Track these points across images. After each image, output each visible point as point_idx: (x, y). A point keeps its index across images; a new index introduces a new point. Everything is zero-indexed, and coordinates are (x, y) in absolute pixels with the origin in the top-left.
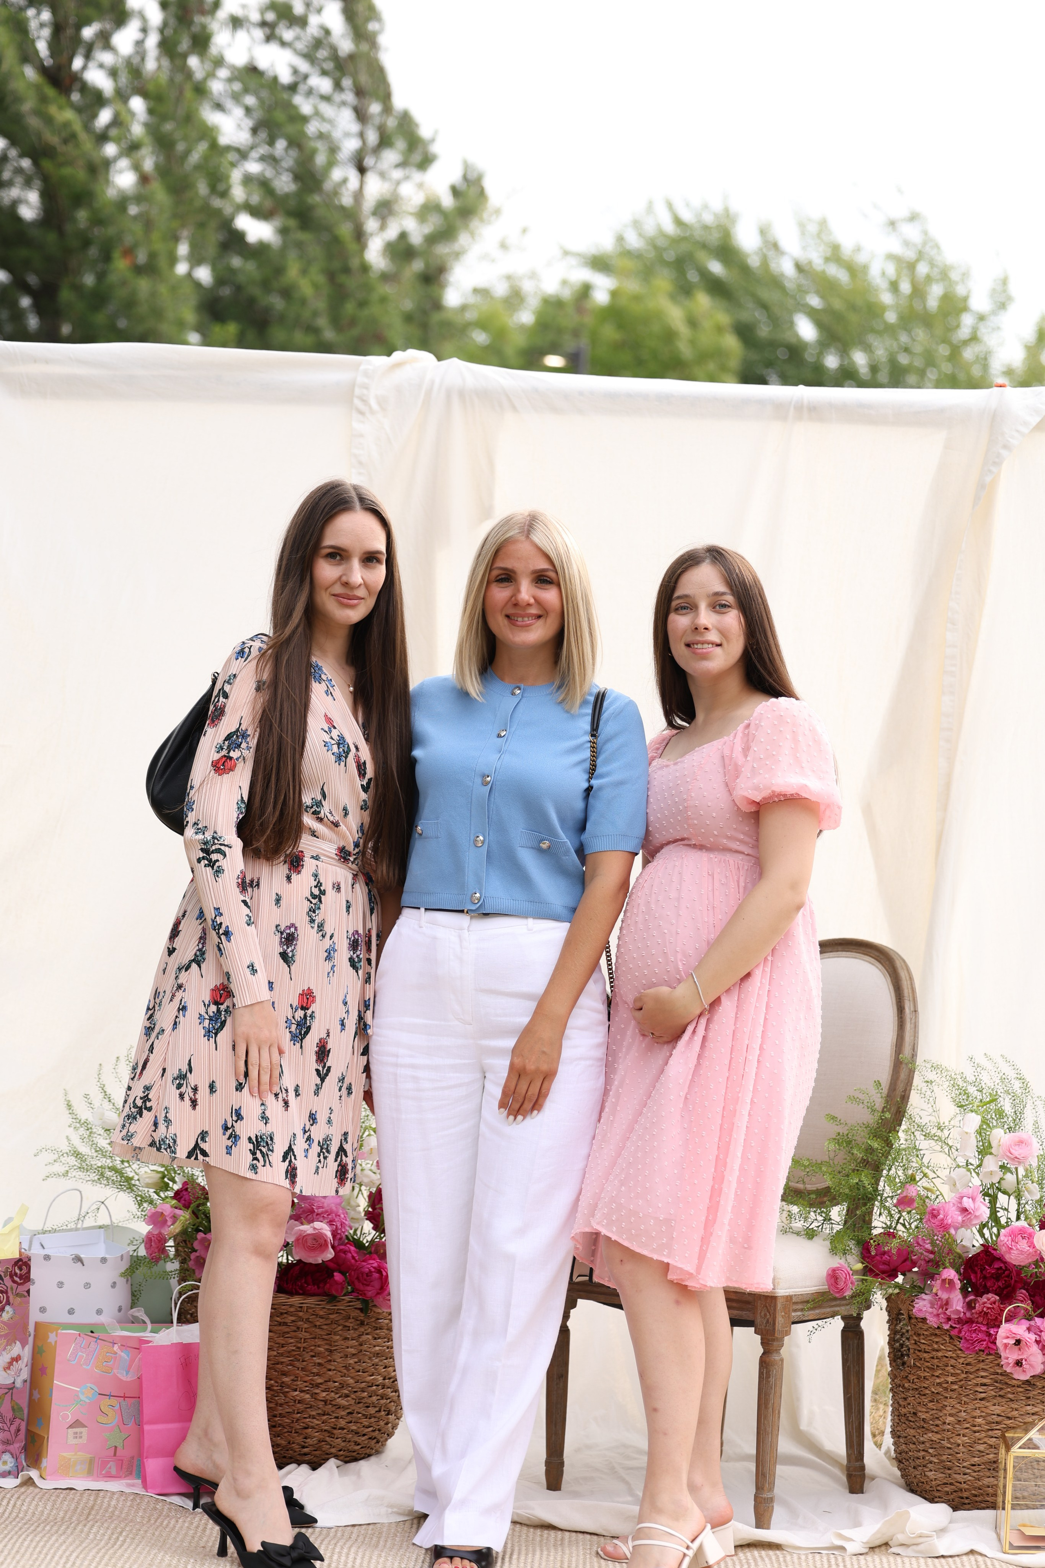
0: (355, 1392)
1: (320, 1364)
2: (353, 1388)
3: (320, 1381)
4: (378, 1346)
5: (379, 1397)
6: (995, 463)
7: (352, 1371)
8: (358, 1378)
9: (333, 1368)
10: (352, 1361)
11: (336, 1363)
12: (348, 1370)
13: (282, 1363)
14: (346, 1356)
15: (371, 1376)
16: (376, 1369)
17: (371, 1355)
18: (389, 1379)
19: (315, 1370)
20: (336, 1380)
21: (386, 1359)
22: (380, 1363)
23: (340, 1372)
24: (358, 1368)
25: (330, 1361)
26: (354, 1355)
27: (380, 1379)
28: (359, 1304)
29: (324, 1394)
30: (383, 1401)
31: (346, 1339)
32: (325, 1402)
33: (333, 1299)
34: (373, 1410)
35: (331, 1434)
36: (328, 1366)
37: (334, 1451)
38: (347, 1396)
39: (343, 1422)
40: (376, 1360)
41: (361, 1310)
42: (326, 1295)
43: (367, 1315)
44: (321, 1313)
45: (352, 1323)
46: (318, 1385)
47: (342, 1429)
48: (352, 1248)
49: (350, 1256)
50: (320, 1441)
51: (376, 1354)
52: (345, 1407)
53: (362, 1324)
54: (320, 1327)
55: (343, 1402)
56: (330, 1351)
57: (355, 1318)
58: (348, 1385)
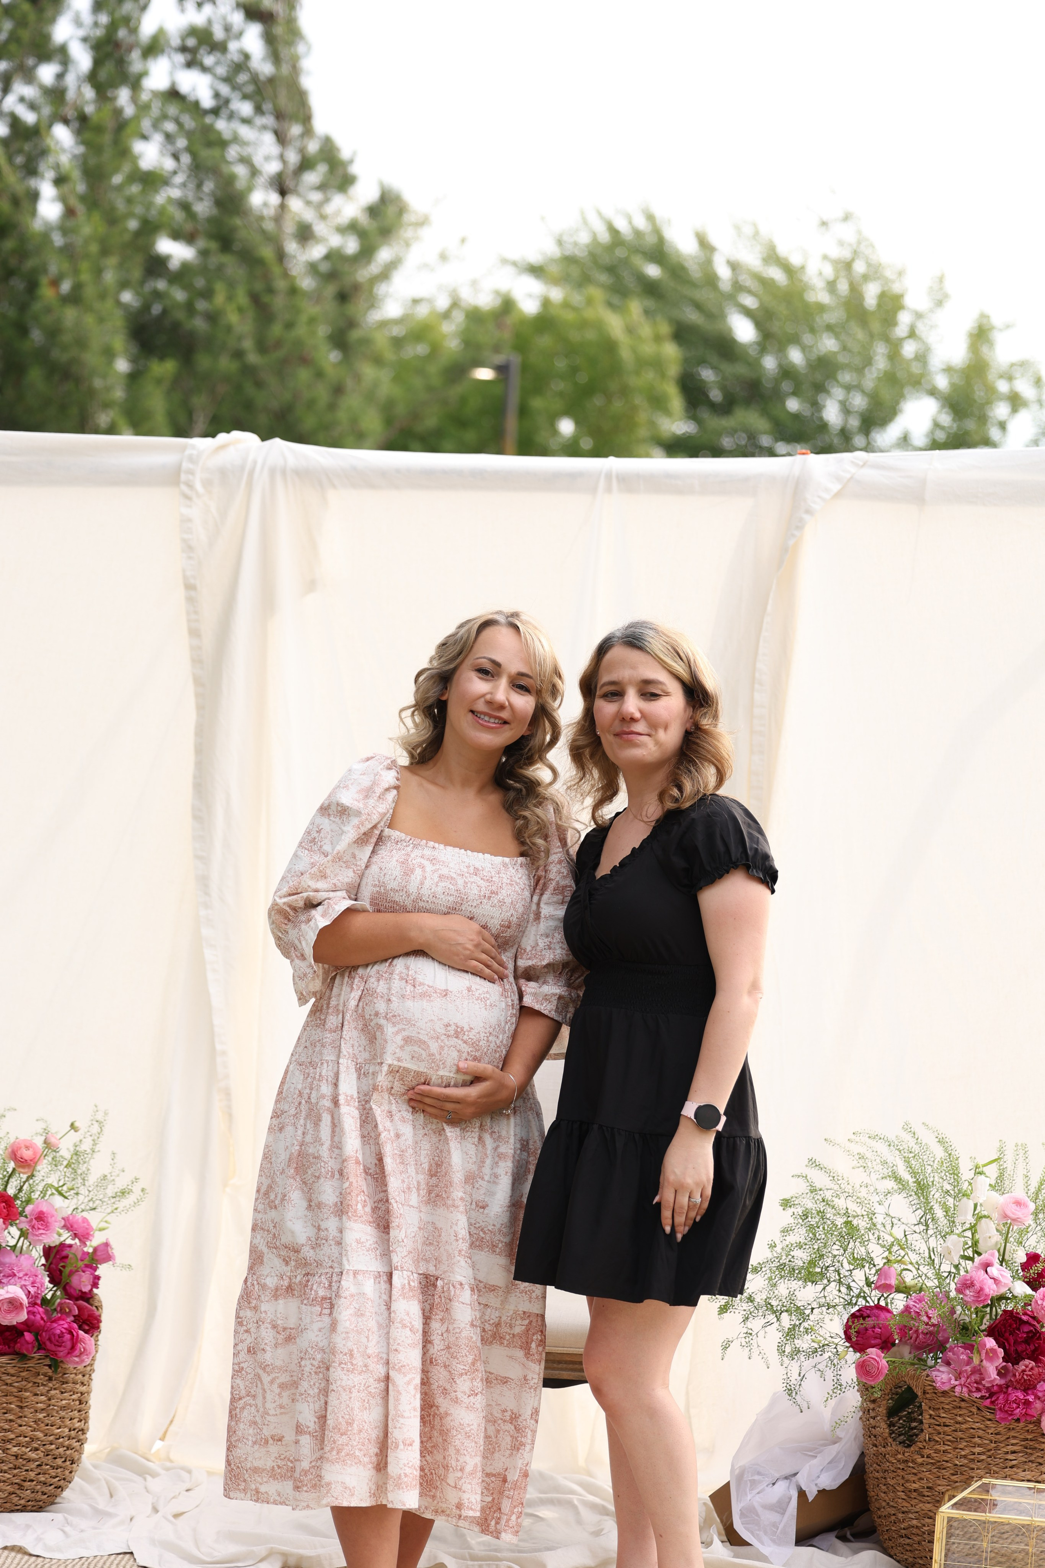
0: (44, 1445)
1: (11, 1421)
2: (42, 1441)
3: (12, 1436)
4: (65, 1400)
5: (65, 1448)
6: (798, 528)
7: (43, 1425)
8: (47, 1431)
9: (24, 1423)
10: (41, 1416)
11: (26, 1419)
12: (38, 1425)
14: (36, 1411)
15: (58, 1429)
16: (62, 1422)
17: (59, 1409)
18: (74, 1430)
19: (7, 1427)
20: (26, 1435)
21: (72, 1411)
22: (66, 1416)
23: (30, 1427)
24: (47, 1421)
25: (21, 1417)
26: (43, 1410)
27: (67, 1430)
28: (48, 1362)
29: (15, 1449)
30: (68, 1452)
31: (36, 1395)
32: (16, 1456)
33: (23, 1357)
34: (59, 1462)
35: (21, 1487)
36: (19, 1421)
37: (22, 1502)
38: (37, 1449)
39: (32, 1475)
40: (63, 1413)
41: (50, 1366)
42: (17, 1354)
43: (55, 1371)
44: (12, 1371)
45: (41, 1379)
46: (10, 1441)
47: (32, 1481)
48: (41, 1310)
49: (38, 1317)
50: (11, 1494)
51: (63, 1408)
52: (35, 1460)
53: (50, 1379)
54: (11, 1385)
55: (33, 1455)
56: (21, 1407)
57: (45, 1375)
58: (38, 1439)
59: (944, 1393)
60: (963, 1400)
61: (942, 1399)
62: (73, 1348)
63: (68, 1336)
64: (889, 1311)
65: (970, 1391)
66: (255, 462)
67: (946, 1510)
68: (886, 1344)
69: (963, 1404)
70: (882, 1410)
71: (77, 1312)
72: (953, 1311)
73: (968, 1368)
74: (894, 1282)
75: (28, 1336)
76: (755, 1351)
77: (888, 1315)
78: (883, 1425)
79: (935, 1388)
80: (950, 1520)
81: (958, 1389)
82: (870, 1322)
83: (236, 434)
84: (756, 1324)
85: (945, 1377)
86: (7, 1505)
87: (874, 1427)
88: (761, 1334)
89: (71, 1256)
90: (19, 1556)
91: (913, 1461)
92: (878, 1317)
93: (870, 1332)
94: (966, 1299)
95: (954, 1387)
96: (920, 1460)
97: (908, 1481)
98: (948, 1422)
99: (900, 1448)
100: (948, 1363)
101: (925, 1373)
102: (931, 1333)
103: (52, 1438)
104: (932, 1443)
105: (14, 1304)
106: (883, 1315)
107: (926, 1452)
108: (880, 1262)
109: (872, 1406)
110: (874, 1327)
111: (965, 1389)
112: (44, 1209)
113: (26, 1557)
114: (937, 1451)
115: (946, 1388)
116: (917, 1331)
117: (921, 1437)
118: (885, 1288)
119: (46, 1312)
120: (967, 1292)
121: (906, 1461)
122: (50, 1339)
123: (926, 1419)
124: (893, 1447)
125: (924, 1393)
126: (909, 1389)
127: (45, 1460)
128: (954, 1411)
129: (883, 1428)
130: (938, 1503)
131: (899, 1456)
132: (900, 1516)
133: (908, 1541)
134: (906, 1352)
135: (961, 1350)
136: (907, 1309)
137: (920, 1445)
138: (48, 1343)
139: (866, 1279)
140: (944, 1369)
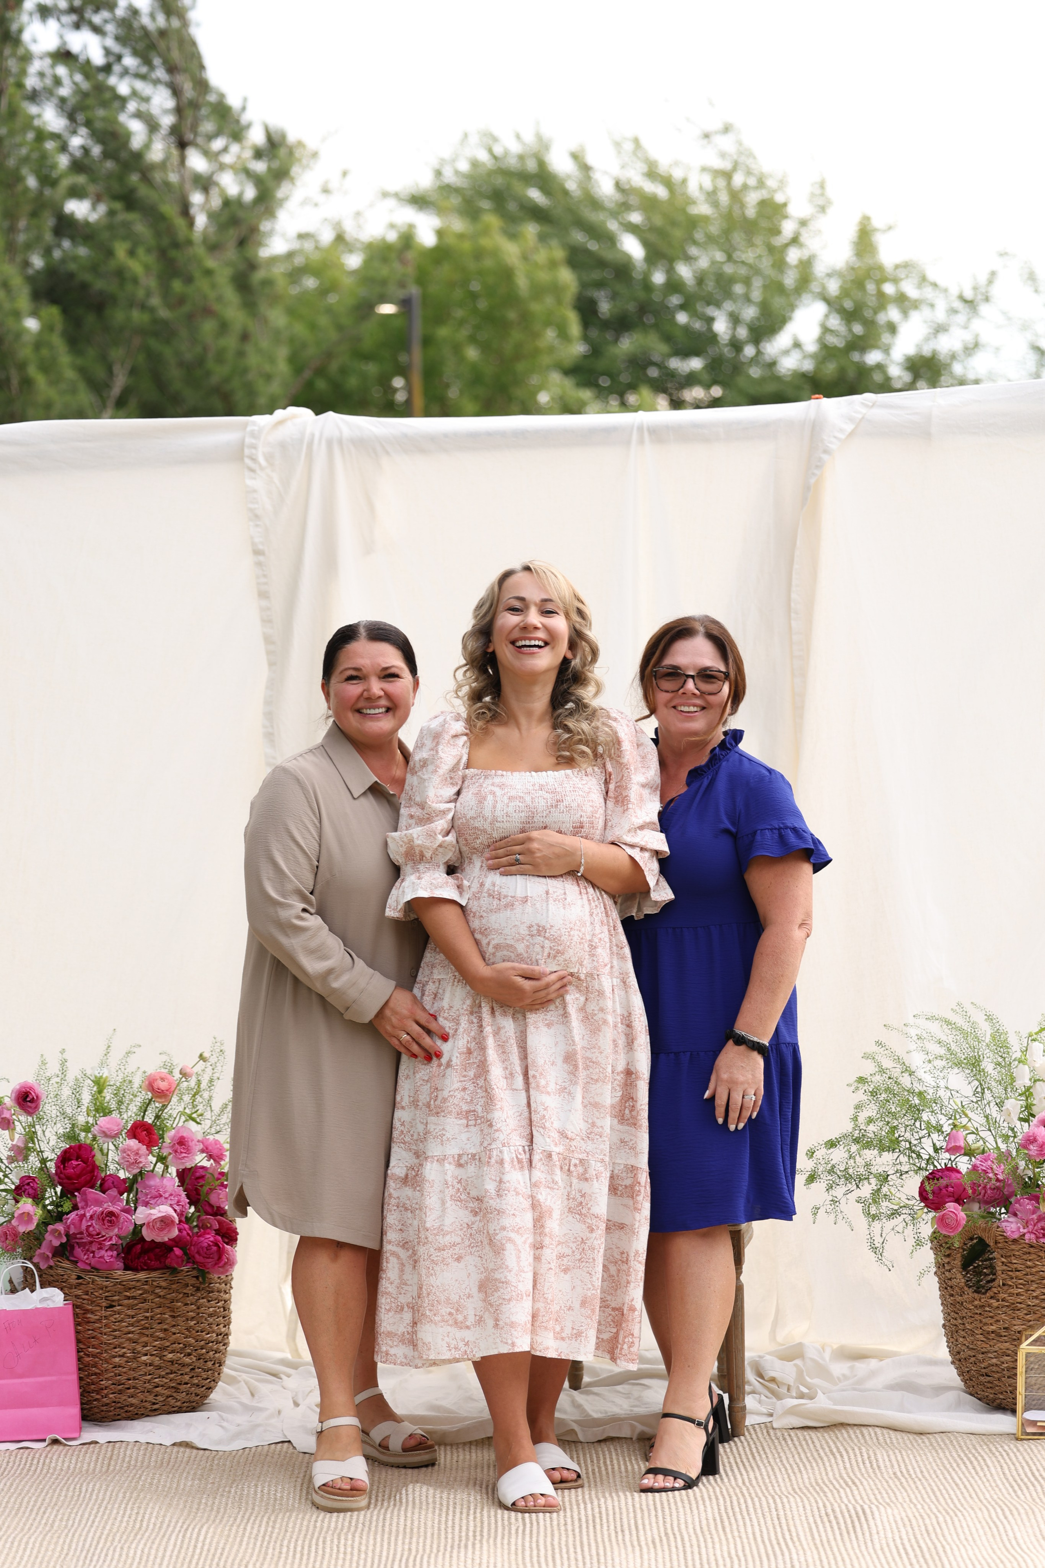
0: (196, 1350)
1: (166, 1330)
2: (194, 1347)
3: (168, 1344)
5: (213, 1352)
6: (817, 467)
7: (194, 1332)
8: (198, 1337)
9: (177, 1331)
10: (192, 1323)
11: (179, 1327)
12: (190, 1332)
13: (132, 1332)
14: (188, 1319)
15: (207, 1334)
17: (207, 1316)
18: (220, 1334)
19: (162, 1335)
20: (180, 1342)
21: (218, 1318)
23: (183, 1334)
24: (198, 1328)
25: (174, 1325)
26: (193, 1318)
28: (195, 1273)
29: (170, 1356)
30: (217, 1355)
31: (187, 1304)
32: (172, 1362)
33: (174, 1271)
34: (210, 1364)
35: (177, 1390)
36: (173, 1330)
37: (179, 1404)
38: (189, 1354)
39: (187, 1378)
40: (211, 1320)
41: (197, 1277)
42: (168, 1268)
43: (204, 1282)
44: (164, 1284)
45: (189, 1290)
46: (165, 1348)
47: (186, 1384)
48: (186, 1226)
49: (185, 1233)
50: (168, 1397)
51: (210, 1315)
52: (189, 1365)
53: (198, 1289)
54: (164, 1297)
55: (187, 1360)
56: (173, 1317)
57: (193, 1286)
58: (190, 1345)
59: (1015, 1241)
60: (1032, 1247)
61: (1013, 1247)
62: (220, 1258)
63: (215, 1248)
64: (958, 1172)
65: (1037, 1238)
66: (313, 435)
67: (1025, 1347)
68: (959, 1201)
69: (1032, 1250)
70: (958, 1262)
71: (217, 1227)
72: (1016, 1168)
73: (1035, 1217)
74: (962, 1143)
75: (177, 1251)
76: (840, 1216)
77: (959, 1175)
78: (959, 1276)
79: (1005, 1237)
80: (1028, 1355)
81: (1027, 1237)
82: (943, 1182)
83: (292, 410)
84: (839, 1192)
85: (1014, 1226)
86: (165, 1408)
87: (950, 1279)
88: (843, 1201)
89: (208, 1175)
90: (188, 1450)
91: (989, 1306)
92: (950, 1177)
93: (944, 1191)
94: (1031, 1153)
95: (1024, 1235)
96: (995, 1303)
97: (986, 1324)
98: (1019, 1267)
99: (976, 1295)
100: (1015, 1215)
101: (995, 1225)
102: (998, 1188)
103: (202, 1343)
104: (1006, 1288)
105: (165, 1222)
106: (954, 1175)
107: (1002, 1296)
108: (947, 1128)
109: (946, 1260)
110: (947, 1186)
111: (1033, 1236)
112: (185, 1135)
113: (195, 1451)
114: (1011, 1294)
115: (1016, 1236)
116: (985, 1187)
117: (996, 1283)
118: (953, 1150)
119: (191, 1228)
120: (1031, 1147)
121: (982, 1306)
122: (198, 1252)
123: (999, 1267)
124: (969, 1293)
125: (996, 1243)
126: (981, 1240)
127: (197, 1364)
128: (1025, 1257)
129: (959, 1279)
130: (1017, 1341)
131: (976, 1303)
132: (980, 1356)
133: (989, 1379)
134: (976, 1206)
135: (1027, 1201)
136: (975, 1167)
137: (995, 1290)
138: (197, 1256)
139: (934, 1145)
140: (1012, 1219)
